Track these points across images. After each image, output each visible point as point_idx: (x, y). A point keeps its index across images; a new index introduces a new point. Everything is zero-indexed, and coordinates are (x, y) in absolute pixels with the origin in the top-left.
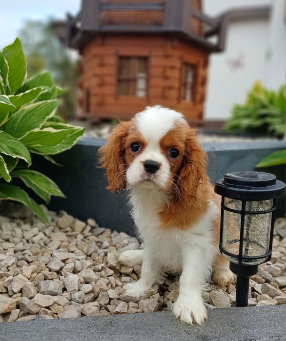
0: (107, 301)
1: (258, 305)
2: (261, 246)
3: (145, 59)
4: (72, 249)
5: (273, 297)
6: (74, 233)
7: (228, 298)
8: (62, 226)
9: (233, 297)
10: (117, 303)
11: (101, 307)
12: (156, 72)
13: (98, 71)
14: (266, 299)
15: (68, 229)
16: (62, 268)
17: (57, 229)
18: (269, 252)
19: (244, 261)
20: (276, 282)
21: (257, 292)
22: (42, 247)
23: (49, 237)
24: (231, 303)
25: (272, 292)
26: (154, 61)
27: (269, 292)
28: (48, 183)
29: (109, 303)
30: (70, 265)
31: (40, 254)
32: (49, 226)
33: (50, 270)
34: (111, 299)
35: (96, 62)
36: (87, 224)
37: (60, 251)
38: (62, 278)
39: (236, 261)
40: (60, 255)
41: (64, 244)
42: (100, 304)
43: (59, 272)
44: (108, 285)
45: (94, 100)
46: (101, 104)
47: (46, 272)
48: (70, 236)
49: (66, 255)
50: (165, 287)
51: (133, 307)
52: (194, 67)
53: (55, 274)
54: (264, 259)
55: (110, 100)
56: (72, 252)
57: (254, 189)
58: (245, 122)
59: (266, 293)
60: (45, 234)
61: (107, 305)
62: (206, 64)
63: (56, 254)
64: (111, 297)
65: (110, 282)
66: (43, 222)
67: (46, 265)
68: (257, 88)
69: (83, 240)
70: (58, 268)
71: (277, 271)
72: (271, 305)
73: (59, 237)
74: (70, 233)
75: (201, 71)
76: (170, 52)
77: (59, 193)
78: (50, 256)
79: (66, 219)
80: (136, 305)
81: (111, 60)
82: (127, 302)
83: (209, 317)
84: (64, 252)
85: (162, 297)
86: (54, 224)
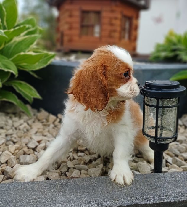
0: (66, 170)
1: (170, 171)
2: (170, 130)
3: (98, 13)
4: (45, 134)
5: (180, 167)
6: (48, 123)
7: (149, 167)
8: (40, 118)
9: (152, 166)
10: (73, 171)
11: (61, 174)
12: (105, 21)
13: (69, 20)
14: (175, 168)
15: (44, 120)
16: (36, 147)
17: (37, 121)
19: (158, 141)
20: (182, 156)
21: (169, 163)
22: (25, 132)
23: (30, 126)
24: (151, 171)
25: (179, 163)
26: (104, 14)
27: (177, 163)
29: (68, 171)
30: (42, 145)
31: (23, 137)
32: (32, 118)
33: (28, 148)
34: (69, 168)
35: (67, 14)
36: (57, 117)
37: (37, 135)
38: (36, 153)
39: (153, 141)
40: (36, 138)
41: (40, 130)
42: (61, 172)
43: (34, 149)
44: (67, 158)
45: (66, 38)
46: (70, 41)
47: (26, 149)
48: (45, 125)
49: (39, 138)
50: (107, 160)
51: (84, 174)
52: (130, 19)
53: (32, 151)
54: (172, 140)
55: (76, 38)
56: (45, 136)
58: (163, 54)
59: (175, 163)
60: (28, 124)
61: (66, 172)
62: (137, 17)
63: (34, 137)
64: (69, 166)
65: (69, 157)
66: (28, 116)
67: (26, 144)
68: (171, 34)
69: (53, 128)
70: (33, 147)
71: (183, 149)
72: (178, 172)
73: (37, 126)
74: (45, 123)
75: (134, 22)
76: (114, 8)
77: (38, 96)
78: (29, 138)
79: (43, 114)
80: (86, 172)
81: (77, 13)
82: (80, 170)
83: (135, 180)
84: (40, 135)
85: (105, 167)
86: (35, 117)
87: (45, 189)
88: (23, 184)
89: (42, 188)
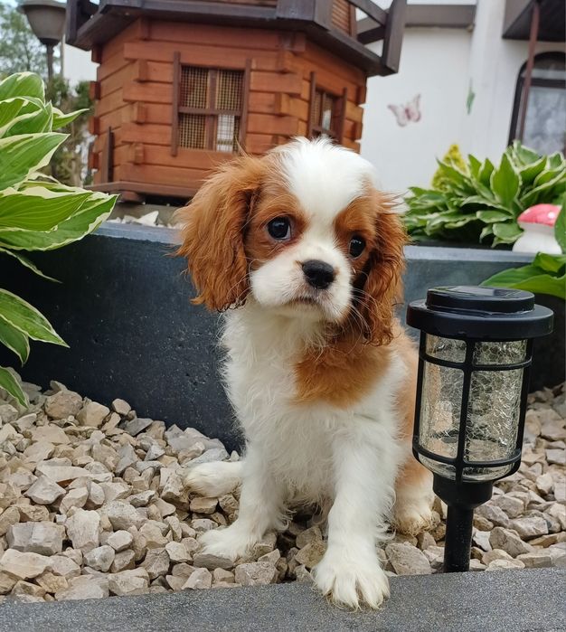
0: (166, 568)
3: (238, 74)
4: (81, 461)
5: (515, 557)
6: (83, 428)
7: (424, 557)
8: (54, 414)
9: (437, 553)
10: (186, 571)
11: (151, 581)
13: (136, 93)
14: (502, 558)
15: (71, 419)
16: (59, 499)
17: (45, 419)
18: (517, 453)
19: (467, 473)
20: (514, 527)
21: (481, 548)
22: (10, 456)
23: (26, 435)
24: (433, 567)
25: (511, 545)
26: (254, 80)
27: (505, 546)
28: (29, 314)
29: (170, 572)
30: (78, 492)
31: (9, 470)
32: (27, 413)
33: (33, 503)
34: (173, 563)
36: (112, 410)
37: (54, 464)
38: (60, 518)
39: (449, 474)
40: (54, 473)
41: (62, 448)
42: (150, 574)
43: (52, 507)
44: (165, 534)
45: (124, 155)
47: (25, 505)
48: (74, 434)
49: (67, 472)
51: (223, 580)
52: (336, 100)
53: (45, 510)
55: (161, 156)
56: (82, 466)
57: (493, 316)
58: (435, 220)
59: (500, 547)
60: (17, 429)
61: (165, 576)
62: (360, 97)
63: (44, 468)
64: (173, 557)
65: (168, 530)
66: (13, 403)
67: (23, 491)
68: (453, 155)
69: (103, 442)
70: (51, 498)
71: (515, 505)
73: (49, 436)
74: (74, 428)
75: (349, 109)
76: (289, 63)
77: (53, 337)
78: (30, 473)
79: (64, 398)
80: (229, 574)
81: (166, 73)
82: (211, 569)
83: (392, 593)
84: (64, 464)
85: (284, 559)
86: (38, 408)
87: (114, 621)
88: (41, 609)
89: (104, 620)
